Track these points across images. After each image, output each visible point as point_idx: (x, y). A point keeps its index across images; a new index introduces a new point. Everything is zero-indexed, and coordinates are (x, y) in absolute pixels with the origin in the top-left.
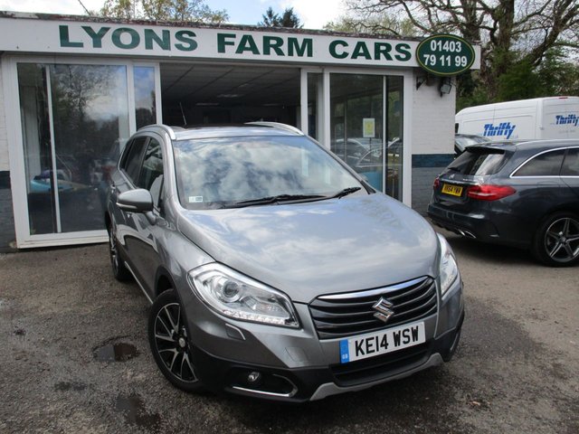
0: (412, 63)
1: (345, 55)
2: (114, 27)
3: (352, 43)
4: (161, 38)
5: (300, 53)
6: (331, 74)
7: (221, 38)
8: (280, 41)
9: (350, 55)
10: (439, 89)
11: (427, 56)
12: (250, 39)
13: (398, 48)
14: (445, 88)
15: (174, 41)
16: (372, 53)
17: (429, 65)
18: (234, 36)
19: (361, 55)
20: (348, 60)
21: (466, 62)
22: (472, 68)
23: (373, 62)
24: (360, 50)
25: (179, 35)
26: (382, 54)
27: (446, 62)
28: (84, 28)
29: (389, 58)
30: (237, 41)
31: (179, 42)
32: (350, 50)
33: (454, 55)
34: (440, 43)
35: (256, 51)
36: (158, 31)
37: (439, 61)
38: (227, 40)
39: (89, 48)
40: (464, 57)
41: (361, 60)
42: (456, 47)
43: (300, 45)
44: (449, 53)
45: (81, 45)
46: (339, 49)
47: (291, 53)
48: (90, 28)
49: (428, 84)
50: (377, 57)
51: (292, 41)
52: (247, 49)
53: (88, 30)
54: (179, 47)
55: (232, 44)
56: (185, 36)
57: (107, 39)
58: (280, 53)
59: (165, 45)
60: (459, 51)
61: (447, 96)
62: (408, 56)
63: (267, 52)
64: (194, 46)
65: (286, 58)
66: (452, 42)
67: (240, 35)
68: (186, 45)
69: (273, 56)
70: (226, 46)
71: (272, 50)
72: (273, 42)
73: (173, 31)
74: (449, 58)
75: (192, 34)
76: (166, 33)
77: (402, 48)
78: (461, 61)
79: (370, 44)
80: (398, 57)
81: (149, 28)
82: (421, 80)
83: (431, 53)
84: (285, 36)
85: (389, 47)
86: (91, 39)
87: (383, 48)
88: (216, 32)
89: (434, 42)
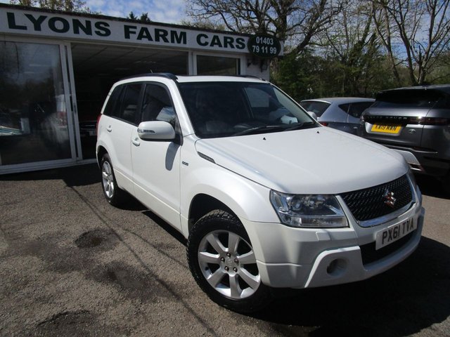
0: (246, 50)
1: (206, 44)
2: (50, 16)
3: (211, 36)
4: (85, 26)
5: (179, 42)
6: (197, 56)
7: (127, 28)
8: (166, 33)
9: (209, 44)
10: (261, 67)
11: (254, 46)
12: (146, 30)
13: (237, 40)
14: (264, 66)
15: (94, 29)
16: (223, 44)
17: (255, 52)
18: (135, 28)
19: (216, 44)
20: (208, 47)
21: (276, 51)
22: (280, 54)
23: (223, 49)
24: (215, 41)
25: (97, 25)
26: (228, 44)
27: (265, 51)
29: (232, 47)
30: (138, 31)
31: (97, 30)
32: (210, 40)
33: (269, 46)
34: (261, 39)
35: (150, 39)
36: (82, 20)
37: (261, 50)
38: (131, 30)
40: (275, 48)
41: (216, 48)
42: (271, 41)
43: (179, 36)
44: (267, 45)
45: (25, 28)
46: (203, 40)
47: (173, 41)
48: (31, 16)
49: (254, 64)
50: (226, 46)
51: (173, 33)
52: (144, 37)
53: (30, 17)
54: (98, 33)
55: (134, 33)
56: (102, 25)
57: (45, 24)
58: (166, 40)
59: (88, 31)
60: (272, 44)
61: (264, 72)
62: (243, 46)
63: (157, 40)
64: (108, 33)
65: (170, 44)
66: (268, 39)
67: (139, 27)
68: (103, 32)
69: (162, 43)
70: (131, 35)
71: (161, 38)
72: (161, 33)
73: (93, 22)
74: (266, 48)
75: (107, 25)
76: (88, 23)
77: (240, 41)
78: (273, 50)
79: (221, 37)
80: (238, 47)
81: (76, 18)
82: (250, 62)
83: (256, 45)
84: (169, 30)
85: (232, 40)
86: (33, 25)
87: (229, 40)
88: (123, 24)
89: (258, 38)
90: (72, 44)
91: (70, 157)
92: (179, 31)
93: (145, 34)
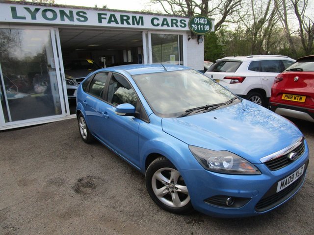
0: (187, 29)
1: (158, 25)
2: (43, 8)
3: (161, 19)
4: (69, 15)
5: (138, 24)
6: (151, 34)
7: (99, 15)
8: (128, 18)
9: (160, 25)
10: (198, 41)
11: (193, 25)
12: (114, 16)
13: (181, 22)
14: (200, 40)
15: (75, 17)
16: (170, 24)
17: (194, 30)
18: (106, 14)
19: (165, 25)
20: (159, 27)
21: (209, 28)
22: (211, 31)
23: (170, 28)
24: (165, 22)
26: (174, 25)
27: (201, 28)
28: (25, 8)
29: (177, 26)
30: (108, 17)
31: (78, 17)
32: (160, 22)
33: (204, 25)
34: (198, 19)
35: (117, 23)
36: (67, 11)
37: (198, 28)
38: (103, 16)
39: (29, 20)
40: (208, 26)
41: (165, 27)
42: (205, 21)
43: (138, 20)
44: (202, 24)
45: (24, 18)
46: (156, 22)
47: (134, 24)
48: (28, 8)
49: (193, 39)
50: (172, 26)
51: (134, 18)
52: (112, 21)
54: (79, 20)
55: (105, 18)
56: (81, 14)
57: (39, 15)
58: (128, 23)
59: (71, 18)
60: (206, 23)
61: (200, 44)
62: (185, 26)
63: (122, 23)
64: (86, 19)
65: (131, 26)
66: (203, 19)
67: (109, 14)
68: (82, 19)
69: (125, 25)
70: (103, 20)
71: (125, 22)
72: (125, 18)
73: (75, 11)
74: (202, 26)
75: (84, 13)
76: (71, 12)
77: (183, 22)
78: (207, 28)
79: (169, 19)
80: (181, 26)
81: (62, 9)
82: (190, 37)
83: (194, 24)
84: (130, 15)
85: (177, 21)
86: (30, 15)
87: (174, 21)
88: (97, 12)
89: (196, 18)
90: (59, 29)
91: (61, 113)
92: (138, 16)
93: (113, 19)
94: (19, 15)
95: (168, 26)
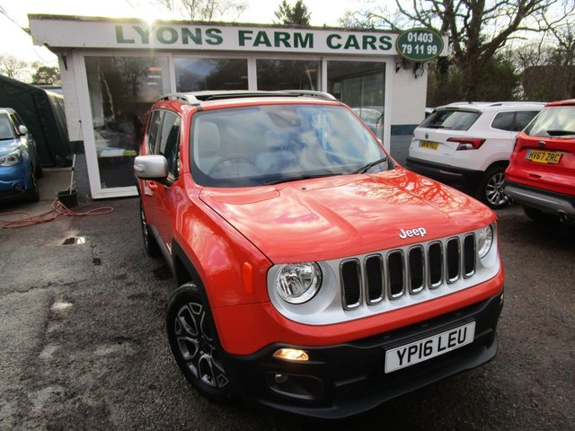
0: (393, 51)
1: (339, 46)
2: (158, 27)
3: (345, 36)
4: (195, 35)
5: (304, 45)
6: (328, 61)
7: (241, 34)
8: (288, 36)
9: (343, 46)
10: (414, 72)
11: (404, 46)
12: (264, 34)
13: (381, 40)
14: (418, 71)
15: (204, 37)
16: (361, 44)
17: (406, 53)
18: (251, 32)
19: (352, 46)
20: (341, 50)
21: (436, 50)
22: (441, 55)
23: (361, 51)
24: (352, 41)
25: (208, 32)
26: (368, 45)
27: (420, 51)
28: (134, 27)
29: (374, 48)
30: (254, 36)
31: (209, 38)
32: (343, 42)
33: (426, 45)
34: (416, 35)
35: (268, 44)
36: (192, 29)
37: (414, 50)
38: (246, 35)
39: (139, 44)
40: (435, 46)
41: (352, 50)
42: (429, 38)
43: (304, 39)
44: (423, 43)
45: (133, 42)
46: (335, 42)
47: (296, 45)
48: (139, 27)
49: (405, 68)
50: (365, 47)
51: (297, 36)
52: (262, 43)
53: (138, 29)
54: (209, 42)
55: (250, 38)
56: (213, 33)
58: (287, 45)
59: (198, 41)
60: (431, 42)
61: (419, 78)
62: (390, 46)
63: (277, 45)
64: (220, 40)
65: (292, 49)
66: (425, 34)
67: (256, 32)
68: (214, 40)
69: (282, 48)
70: (246, 41)
71: (281, 43)
72: (282, 37)
73: (204, 29)
74: (422, 47)
75: (218, 31)
76: (198, 31)
77: (385, 40)
78: (432, 50)
79: (359, 37)
80: (381, 47)
81: (185, 27)
82: (399, 65)
83: (408, 43)
84: (292, 32)
85: (374, 39)
86: (140, 37)
87: (369, 40)
88: (237, 29)
89: (411, 34)
93: (262, 39)
94: (125, 38)
95: (357, 47)
